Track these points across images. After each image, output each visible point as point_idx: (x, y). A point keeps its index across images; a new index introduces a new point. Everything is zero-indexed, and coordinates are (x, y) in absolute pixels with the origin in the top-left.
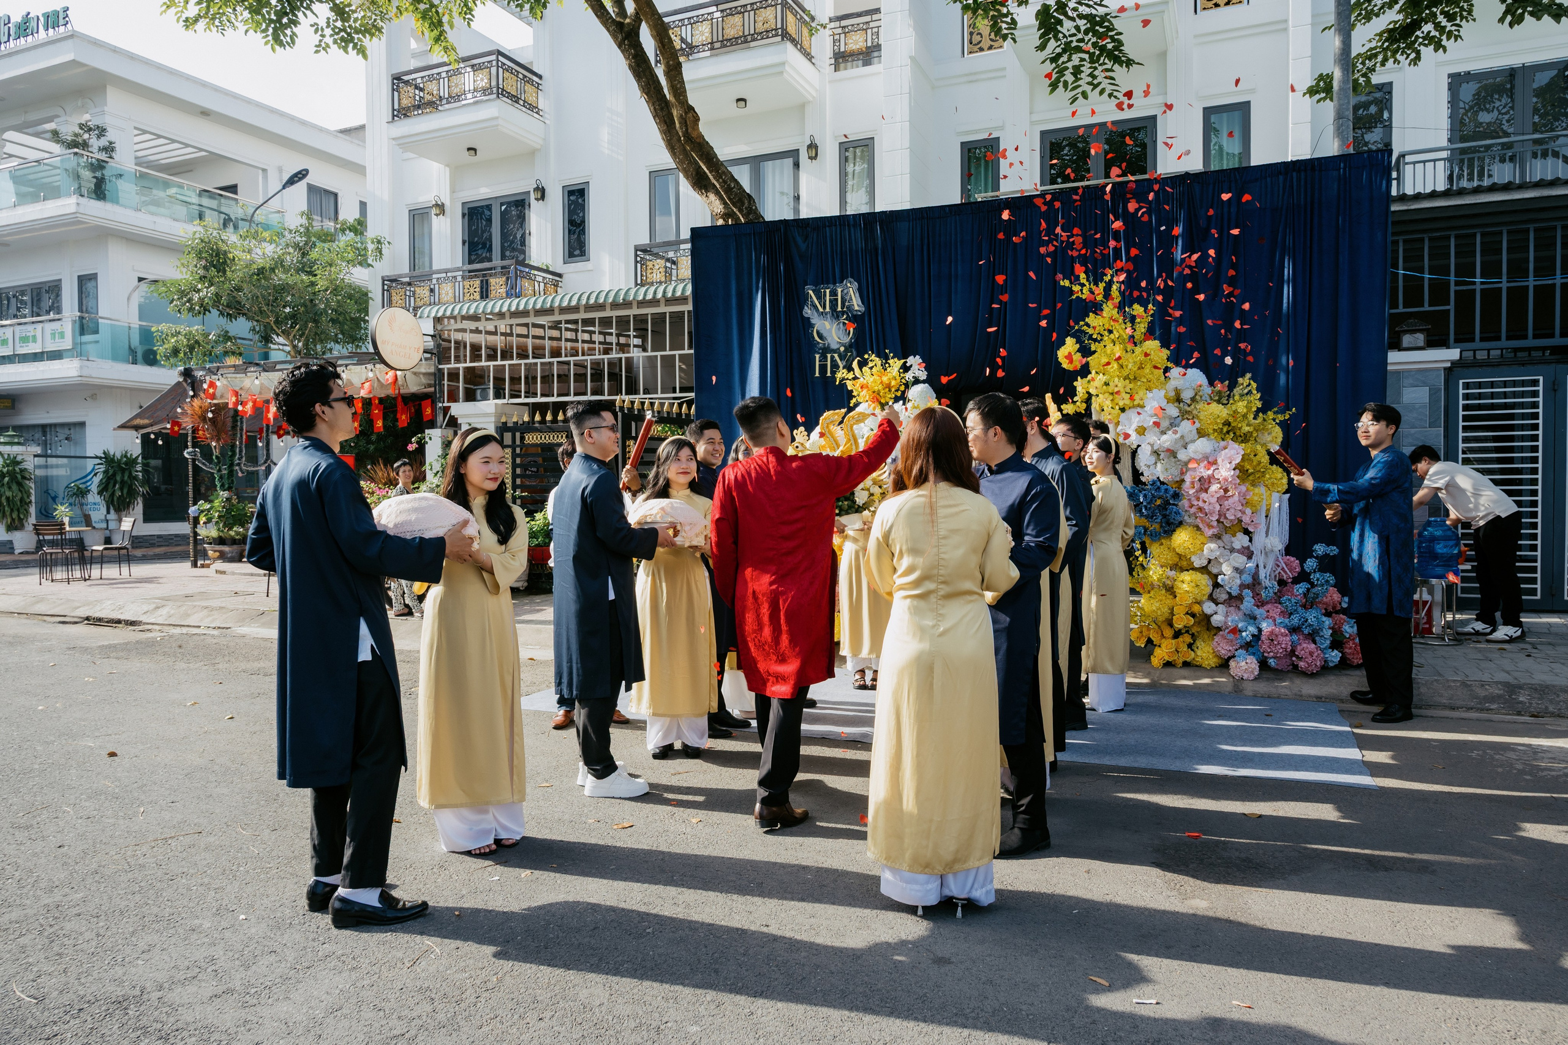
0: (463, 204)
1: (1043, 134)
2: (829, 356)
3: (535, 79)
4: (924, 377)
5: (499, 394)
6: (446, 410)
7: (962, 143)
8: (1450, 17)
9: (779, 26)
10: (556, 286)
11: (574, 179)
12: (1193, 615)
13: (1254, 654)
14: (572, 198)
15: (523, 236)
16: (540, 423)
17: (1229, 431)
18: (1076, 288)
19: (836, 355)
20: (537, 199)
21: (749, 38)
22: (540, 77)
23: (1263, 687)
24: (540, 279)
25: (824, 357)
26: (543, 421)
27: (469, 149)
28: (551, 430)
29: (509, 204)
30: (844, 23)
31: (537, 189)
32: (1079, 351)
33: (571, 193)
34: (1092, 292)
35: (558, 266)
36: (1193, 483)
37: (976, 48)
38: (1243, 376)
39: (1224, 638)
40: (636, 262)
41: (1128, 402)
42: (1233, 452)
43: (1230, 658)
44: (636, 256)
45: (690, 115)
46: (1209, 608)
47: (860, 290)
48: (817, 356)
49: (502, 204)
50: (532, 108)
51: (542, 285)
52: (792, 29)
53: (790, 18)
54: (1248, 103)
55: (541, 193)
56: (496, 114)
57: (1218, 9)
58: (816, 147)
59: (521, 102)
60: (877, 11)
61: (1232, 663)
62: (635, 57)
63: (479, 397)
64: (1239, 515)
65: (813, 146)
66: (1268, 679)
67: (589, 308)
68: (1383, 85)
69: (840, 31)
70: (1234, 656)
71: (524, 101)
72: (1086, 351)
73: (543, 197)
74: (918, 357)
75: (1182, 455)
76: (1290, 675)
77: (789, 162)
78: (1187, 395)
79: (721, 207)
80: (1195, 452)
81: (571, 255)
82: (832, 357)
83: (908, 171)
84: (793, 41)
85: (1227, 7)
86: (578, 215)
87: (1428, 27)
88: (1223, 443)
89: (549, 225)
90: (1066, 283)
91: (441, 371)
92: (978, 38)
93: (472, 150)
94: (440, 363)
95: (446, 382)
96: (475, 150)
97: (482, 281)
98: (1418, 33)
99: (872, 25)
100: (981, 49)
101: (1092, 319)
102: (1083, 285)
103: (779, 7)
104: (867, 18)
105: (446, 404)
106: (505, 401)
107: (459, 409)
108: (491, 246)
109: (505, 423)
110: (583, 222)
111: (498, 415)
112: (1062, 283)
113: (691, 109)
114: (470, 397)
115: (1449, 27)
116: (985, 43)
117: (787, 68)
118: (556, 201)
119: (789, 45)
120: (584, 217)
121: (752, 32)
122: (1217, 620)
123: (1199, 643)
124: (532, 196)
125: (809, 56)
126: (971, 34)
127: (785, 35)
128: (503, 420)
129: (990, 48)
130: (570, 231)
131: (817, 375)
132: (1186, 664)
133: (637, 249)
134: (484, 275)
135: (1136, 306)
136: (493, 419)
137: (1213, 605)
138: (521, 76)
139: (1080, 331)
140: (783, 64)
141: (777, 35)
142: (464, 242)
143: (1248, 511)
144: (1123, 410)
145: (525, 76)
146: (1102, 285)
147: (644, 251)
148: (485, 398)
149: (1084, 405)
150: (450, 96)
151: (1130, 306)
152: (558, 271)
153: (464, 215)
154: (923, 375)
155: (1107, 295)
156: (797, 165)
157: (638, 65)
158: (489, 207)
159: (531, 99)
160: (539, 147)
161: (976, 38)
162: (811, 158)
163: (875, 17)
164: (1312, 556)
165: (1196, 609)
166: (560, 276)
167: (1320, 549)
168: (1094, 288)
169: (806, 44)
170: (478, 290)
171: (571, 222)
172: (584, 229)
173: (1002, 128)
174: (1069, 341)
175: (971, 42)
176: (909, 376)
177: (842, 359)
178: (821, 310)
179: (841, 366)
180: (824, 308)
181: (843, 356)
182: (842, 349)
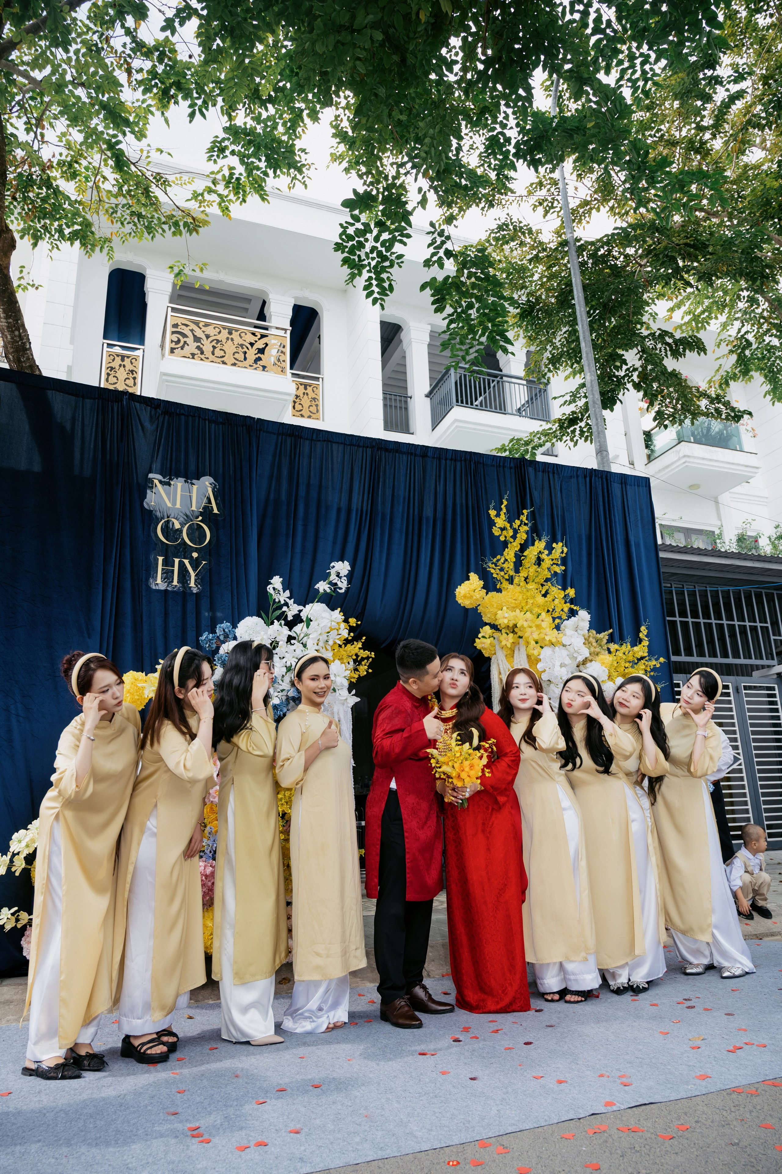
2: (177, 561)
19: (186, 562)
25: (168, 563)
32: (483, 588)
48: (161, 559)
57: (303, 419)
72: (488, 589)
82: (182, 565)
85: (309, 420)
112: (491, 513)
116: (120, 385)
126: (108, 375)
131: (159, 581)
135: (559, 543)
144: (541, 647)
161: (112, 380)
174: (473, 576)
175: (107, 380)
176: (322, 586)
177: (195, 566)
178: (169, 505)
179: (193, 575)
180: (174, 503)
181: (195, 564)
182: (195, 555)
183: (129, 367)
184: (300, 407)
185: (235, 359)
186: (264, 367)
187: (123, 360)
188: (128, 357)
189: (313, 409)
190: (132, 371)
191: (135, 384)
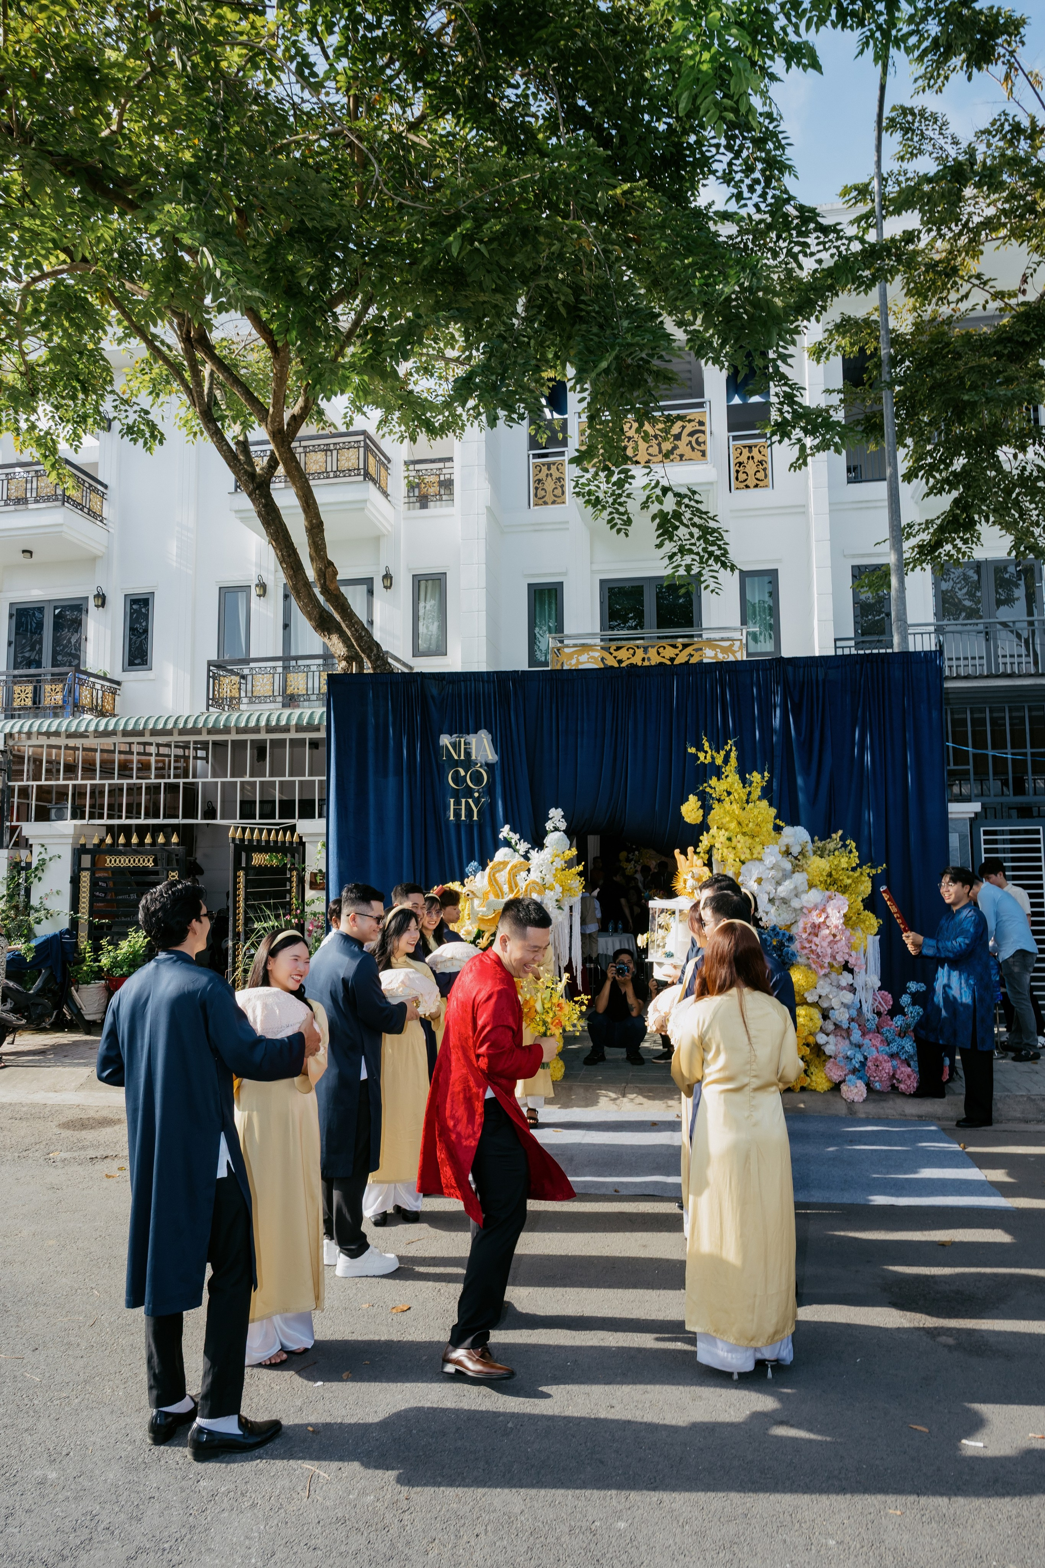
0: (11, 604)
1: (602, 582)
2: (463, 801)
3: (99, 487)
4: (564, 828)
5: (78, 813)
6: (13, 829)
7: (529, 585)
8: (965, 542)
9: (361, 466)
10: (114, 693)
11: (139, 588)
12: (808, 1045)
13: (861, 1078)
14: (134, 607)
15: (79, 641)
16: (124, 845)
17: (832, 882)
18: (701, 755)
19: (470, 801)
20: (97, 606)
21: (332, 475)
22: (106, 487)
23: (872, 1109)
24: (98, 687)
25: (458, 803)
26: (128, 843)
27: (24, 551)
28: (136, 852)
29: (64, 608)
30: (418, 467)
31: (97, 596)
32: (701, 807)
33: (134, 602)
34: (713, 758)
35: (118, 675)
36: (805, 928)
37: (541, 502)
38: (836, 832)
39: (835, 1064)
40: (209, 677)
41: (749, 856)
42: (840, 902)
43: (840, 1083)
44: (209, 671)
45: (330, 570)
46: (821, 1039)
47: (494, 741)
48: (452, 801)
49: (56, 608)
50: (95, 515)
51: (100, 692)
52: (372, 470)
53: (371, 459)
54: (777, 570)
55: (102, 600)
56: (61, 521)
57: (748, 490)
58: (391, 578)
59: (86, 510)
60: (450, 459)
61: (844, 1088)
62: (265, 506)
63: (53, 816)
64: (847, 957)
65: (387, 577)
66: (874, 1101)
67: (183, 732)
68: (882, 565)
69: (414, 473)
70: (844, 1081)
71: (89, 509)
72: (706, 808)
73: (103, 605)
74: (560, 810)
75: (796, 904)
76: (892, 1096)
77: (364, 588)
78: (795, 850)
79: (345, 650)
80: (808, 902)
81: (131, 663)
82: (467, 803)
83: (484, 608)
84: (373, 480)
85: (756, 489)
86: (141, 624)
87: (948, 547)
88: (828, 893)
89: (109, 632)
90: (692, 750)
91: (12, 789)
92: (543, 493)
93: (28, 552)
94: (9, 780)
95: (16, 800)
96: (31, 552)
97: (35, 688)
98: (941, 550)
99: (444, 471)
100: (545, 503)
101: (713, 781)
102: (706, 752)
103: (362, 450)
104: (441, 465)
105: (14, 823)
106: (84, 822)
107: (30, 829)
108: (41, 649)
109: (84, 845)
110: (146, 631)
111: (76, 837)
112: (689, 750)
113: (331, 564)
114: (43, 815)
115: (964, 548)
116: (549, 498)
117: (368, 505)
118: (117, 609)
119: (371, 484)
120: (147, 626)
121: (335, 469)
122: (829, 1050)
123: (812, 1069)
124: (91, 603)
125: (385, 494)
126: (536, 489)
127: (367, 475)
128: (82, 841)
129: (554, 502)
130: (130, 639)
131: (452, 818)
132: (803, 1089)
133: (210, 664)
134: (39, 681)
135: (755, 774)
136: (71, 841)
137: (824, 1036)
138: (87, 485)
139: (704, 791)
140: (365, 501)
141: (359, 475)
142: (10, 643)
143: (853, 953)
144: (743, 863)
145: (91, 485)
146: (723, 753)
147: (218, 667)
148: (61, 817)
149: (707, 856)
150: (8, 498)
151: (750, 774)
152: (116, 678)
153: (11, 616)
154: (563, 825)
155: (726, 760)
156: (371, 592)
157: (268, 514)
158: (41, 610)
159: (96, 508)
160: (100, 554)
161: (541, 493)
162: (386, 587)
163: (448, 464)
164: (906, 992)
165: (811, 1040)
166: (118, 683)
167: (913, 986)
168: (715, 754)
169: (383, 484)
170: (30, 695)
171: (132, 630)
172: (147, 638)
173: (565, 574)
174: (692, 798)
175: (536, 495)
176: (549, 826)
177: (477, 804)
178: (456, 757)
179: (475, 810)
180: (459, 756)
181: (477, 801)
182: (476, 795)
183: (556, 474)
184: (744, 476)
185: (649, 454)
186: (681, 456)
187: (549, 469)
188: (554, 464)
189: (760, 475)
190: (559, 479)
191: (563, 493)
